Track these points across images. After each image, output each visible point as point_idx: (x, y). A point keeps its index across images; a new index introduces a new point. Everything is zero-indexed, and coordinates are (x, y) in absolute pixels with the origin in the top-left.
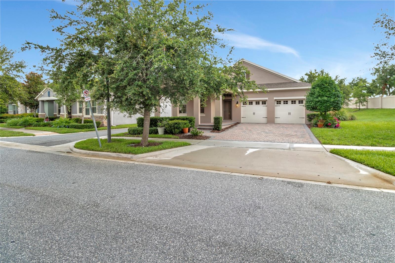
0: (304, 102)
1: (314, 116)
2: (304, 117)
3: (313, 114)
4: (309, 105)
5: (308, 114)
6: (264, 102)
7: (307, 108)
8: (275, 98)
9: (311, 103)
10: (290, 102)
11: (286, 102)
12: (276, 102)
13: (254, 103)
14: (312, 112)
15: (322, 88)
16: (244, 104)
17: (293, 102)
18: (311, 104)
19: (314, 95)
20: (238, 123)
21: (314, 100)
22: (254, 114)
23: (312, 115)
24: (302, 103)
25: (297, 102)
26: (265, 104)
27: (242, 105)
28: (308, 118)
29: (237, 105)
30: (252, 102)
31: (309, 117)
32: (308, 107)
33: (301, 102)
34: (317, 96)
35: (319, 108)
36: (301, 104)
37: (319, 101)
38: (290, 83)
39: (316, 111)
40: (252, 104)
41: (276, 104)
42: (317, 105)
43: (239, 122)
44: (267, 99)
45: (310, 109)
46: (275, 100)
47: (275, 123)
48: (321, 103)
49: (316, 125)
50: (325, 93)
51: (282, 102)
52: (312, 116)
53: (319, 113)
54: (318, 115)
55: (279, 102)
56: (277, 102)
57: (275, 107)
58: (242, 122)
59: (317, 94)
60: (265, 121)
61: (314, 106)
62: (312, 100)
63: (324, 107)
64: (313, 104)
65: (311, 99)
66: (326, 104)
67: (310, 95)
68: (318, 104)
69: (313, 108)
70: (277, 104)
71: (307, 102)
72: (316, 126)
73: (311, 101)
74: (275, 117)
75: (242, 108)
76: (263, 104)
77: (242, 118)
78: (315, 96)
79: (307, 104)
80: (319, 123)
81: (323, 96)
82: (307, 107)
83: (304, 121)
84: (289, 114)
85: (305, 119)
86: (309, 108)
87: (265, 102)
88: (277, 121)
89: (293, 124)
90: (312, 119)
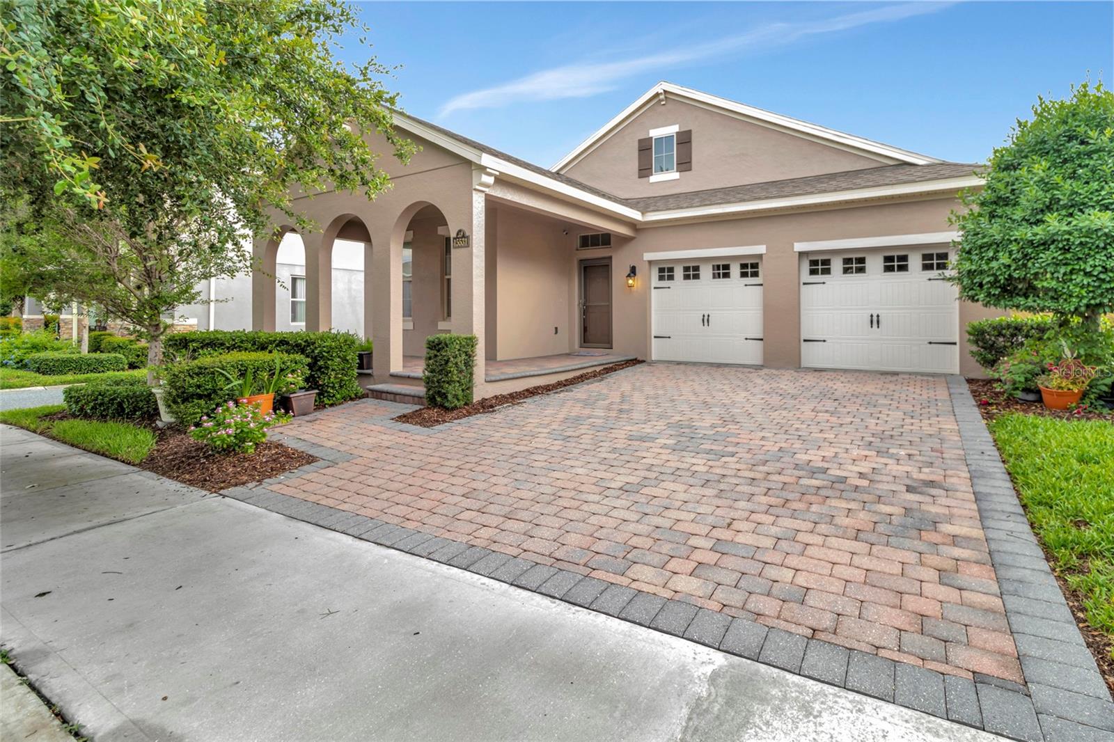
0: (953, 258)
1: (1013, 335)
2: (957, 340)
3: (1009, 326)
4: (982, 272)
5: (976, 323)
6: (750, 268)
7: (964, 288)
8: (799, 247)
9: (991, 254)
10: (875, 264)
11: (855, 264)
12: (806, 267)
13: (706, 272)
14: (999, 310)
15: (1065, 161)
16: (661, 278)
17: (895, 262)
18: (994, 264)
19: (1009, 210)
20: (635, 362)
21: (1017, 234)
22: (706, 320)
23: (999, 330)
24: (942, 266)
25: (915, 262)
26: (755, 274)
27: (655, 281)
28: (975, 348)
29: (630, 282)
30: (696, 268)
31: (984, 340)
32: (972, 286)
33: (934, 260)
34: (1035, 211)
35: (1053, 284)
36: (934, 273)
37: (1045, 245)
38: (882, 169)
39: (1029, 309)
40: (696, 277)
41: (806, 276)
42: (1035, 268)
43: (640, 358)
44: (761, 249)
45: (989, 295)
46: (801, 254)
47: (804, 364)
48: (1066, 250)
49: (1027, 390)
50: (1095, 185)
51: (837, 265)
52: (1000, 334)
53: (1048, 317)
54: (1042, 329)
55: (820, 265)
56: (813, 263)
57: (803, 288)
58: (654, 358)
59: (1031, 195)
60: (753, 353)
61: (1016, 275)
62: (998, 237)
63: (1088, 274)
64: (1004, 259)
65: (995, 230)
66: (1101, 257)
67: (988, 209)
68: (1046, 256)
69: (1004, 289)
70: (813, 272)
71: (969, 252)
72: (1031, 397)
73: (989, 246)
74: (803, 337)
75: (654, 292)
76: (744, 275)
77: (653, 340)
78: (1018, 215)
79: (967, 266)
80: (1053, 382)
81: (1076, 206)
82: (966, 281)
83: (952, 361)
84: (875, 321)
85: (957, 348)
86: (981, 285)
87: (755, 266)
88: (812, 355)
89: (896, 374)
90: (1001, 352)
